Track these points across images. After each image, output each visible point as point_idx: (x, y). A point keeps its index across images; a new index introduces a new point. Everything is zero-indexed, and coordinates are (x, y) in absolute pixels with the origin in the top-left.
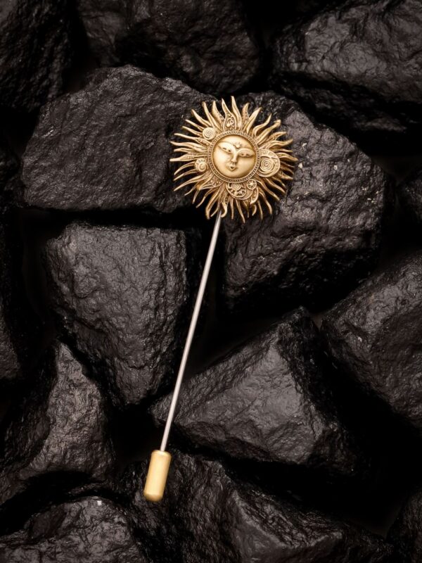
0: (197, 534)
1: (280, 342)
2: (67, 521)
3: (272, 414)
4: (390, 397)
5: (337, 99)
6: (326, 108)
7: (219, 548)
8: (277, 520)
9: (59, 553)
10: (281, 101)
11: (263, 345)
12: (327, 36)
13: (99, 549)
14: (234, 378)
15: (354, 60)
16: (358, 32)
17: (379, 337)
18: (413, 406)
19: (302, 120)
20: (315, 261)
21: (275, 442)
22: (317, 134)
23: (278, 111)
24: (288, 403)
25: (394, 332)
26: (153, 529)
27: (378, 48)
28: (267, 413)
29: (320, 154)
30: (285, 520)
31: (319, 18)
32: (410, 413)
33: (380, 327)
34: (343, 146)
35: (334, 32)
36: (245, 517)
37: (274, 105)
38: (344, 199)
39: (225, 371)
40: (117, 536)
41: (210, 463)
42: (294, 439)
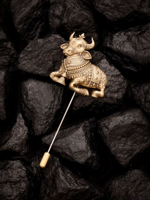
0: (47, 178)
1: (84, 126)
2: (8, 166)
3: (76, 147)
4: (111, 149)
5: (119, 58)
6: (115, 60)
7: (52, 184)
8: (70, 179)
9: (3, 175)
10: (102, 55)
11: (79, 126)
12: (120, 38)
13: (16, 176)
14: (68, 134)
15: (126, 47)
16: (129, 39)
17: (112, 130)
18: (118, 153)
19: (106, 62)
20: (101, 104)
21: (75, 156)
22: (109, 67)
23: (100, 58)
24: (82, 145)
25: (117, 130)
26: (35, 174)
27: (134, 45)
28: (75, 147)
29: (109, 73)
30: (73, 179)
31: (119, 32)
32: (117, 155)
33: (113, 128)
34: (116, 72)
35: (122, 38)
36: (61, 176)
37: (100, 55)
38: (113, 88)
39: (66, 132)
40: (22, 174)
41: (55, 158)
42: (81, 156)
